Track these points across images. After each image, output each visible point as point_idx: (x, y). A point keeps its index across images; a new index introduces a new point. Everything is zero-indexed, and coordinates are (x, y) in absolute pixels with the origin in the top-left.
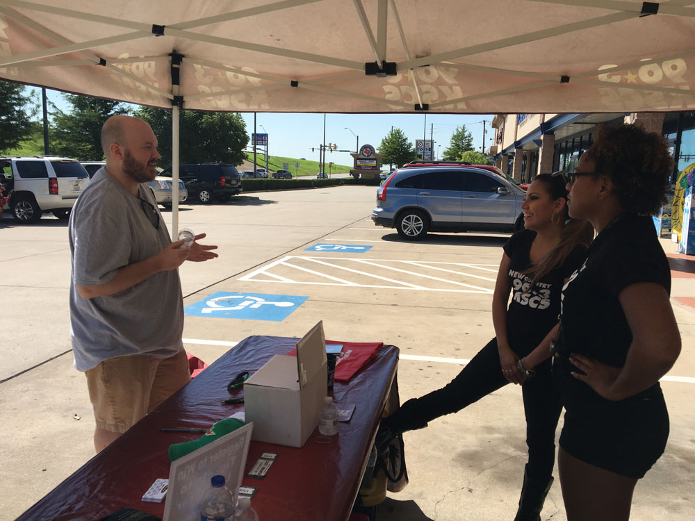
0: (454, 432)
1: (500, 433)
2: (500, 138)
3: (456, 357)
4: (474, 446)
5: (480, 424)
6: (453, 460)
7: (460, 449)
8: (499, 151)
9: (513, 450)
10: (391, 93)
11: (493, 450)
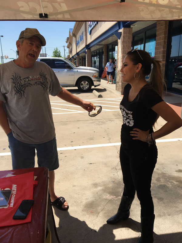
0: (79, 191)
1: (101, 186)
2: (71, 52)
3: (72, 146)
4: (91, 198)
5: (91, 182)
6: (82, 210)
7: (84, 202)
8: (71, 57)
9: (109, 195)
10: (23, 7)
11: (100, 198)
